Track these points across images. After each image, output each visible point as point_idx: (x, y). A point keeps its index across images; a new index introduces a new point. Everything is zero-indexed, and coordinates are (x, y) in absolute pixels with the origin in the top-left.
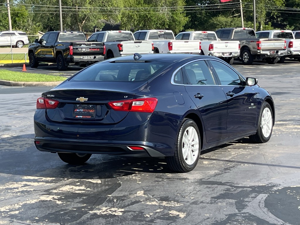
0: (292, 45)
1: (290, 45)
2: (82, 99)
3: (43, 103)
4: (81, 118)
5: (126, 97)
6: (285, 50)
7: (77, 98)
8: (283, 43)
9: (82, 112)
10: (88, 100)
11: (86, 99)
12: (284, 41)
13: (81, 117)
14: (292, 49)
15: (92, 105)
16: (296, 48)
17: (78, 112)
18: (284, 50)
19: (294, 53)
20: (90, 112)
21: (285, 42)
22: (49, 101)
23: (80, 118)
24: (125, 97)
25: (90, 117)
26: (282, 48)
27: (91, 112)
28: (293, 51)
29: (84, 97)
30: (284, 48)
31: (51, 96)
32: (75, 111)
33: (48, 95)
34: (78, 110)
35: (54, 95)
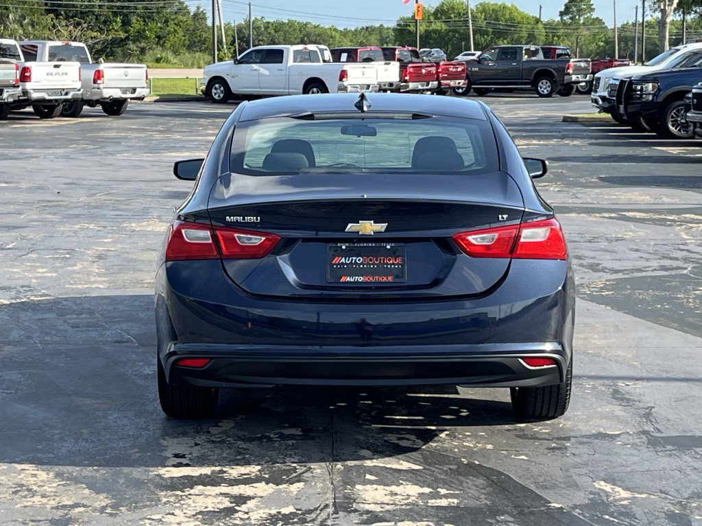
0: (29, 77)
1: (25, 76)
2: (368, 227)
3: (211, 241)
4: (358, 282)
5: (503, 218)
6: (18, 86)
7: (350, 225)
8: (12, 69)
9: (362, 263)
10: (387, 230)
11: (382, 227)
12: (14, 66)
13: (361, 279)
14: (28, 86)
15: (393, 245)
16: (39, 84)
17: (346, 264)
18: (15, 86)
19: (35, 96)
20: (387, 264)
21: (17, 69)
22: (236, 235)
23: (354, 282)
24: (500, 216)
25: (390, 279)
26: (11, 81)
27: (391, 265)
28: (32, 91)
29: (372, 222)
30: (14, 83)
31: (244, 219)
32: (335, 264)
33: (232, 218)
34: (343, 260)
35: (259, 218)
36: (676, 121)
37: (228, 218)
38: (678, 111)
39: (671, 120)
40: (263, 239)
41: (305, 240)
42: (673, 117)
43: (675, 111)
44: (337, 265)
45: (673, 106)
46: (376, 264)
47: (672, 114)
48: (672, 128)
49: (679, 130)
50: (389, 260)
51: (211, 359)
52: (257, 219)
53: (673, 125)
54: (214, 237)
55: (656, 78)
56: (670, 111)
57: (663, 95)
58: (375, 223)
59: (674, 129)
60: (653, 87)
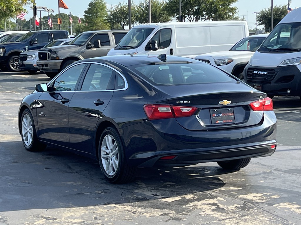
2: (226, 102)
3: (170, 112)
5: (261, 97)
7: (220, 102)
9: (222, 116)
13: (222, 122)
15: (230, 108)
17: (217, 116)
20: (230, 116)
22: (181, 108)
23: (221, 123)
31: (184, 102)
32: (213, 117)
33: (179, 102)
34: (216, 115)
35: (189, 101)
36: (13, 64)
37: (177, 102)
38: (14, 60)
39: (11, 64)
40: (191, 109)
41: (203, 109)
42: (12, 63)
43: (13, 60)
44: (214, 117)
45: (12, 58)
46: (226, 116)
47: (12, 61)
48: (12, 68)
49: (15, 68)
50: (230, 114)
51: (176, 156)
52: (189, 102)
53: (12, 66)
54: (172, 109)
55: (3, 46)
56: (10, 61)
57: (7, 54)
58: (228, 101)
59: (13, 67)
60: (3, 50)
